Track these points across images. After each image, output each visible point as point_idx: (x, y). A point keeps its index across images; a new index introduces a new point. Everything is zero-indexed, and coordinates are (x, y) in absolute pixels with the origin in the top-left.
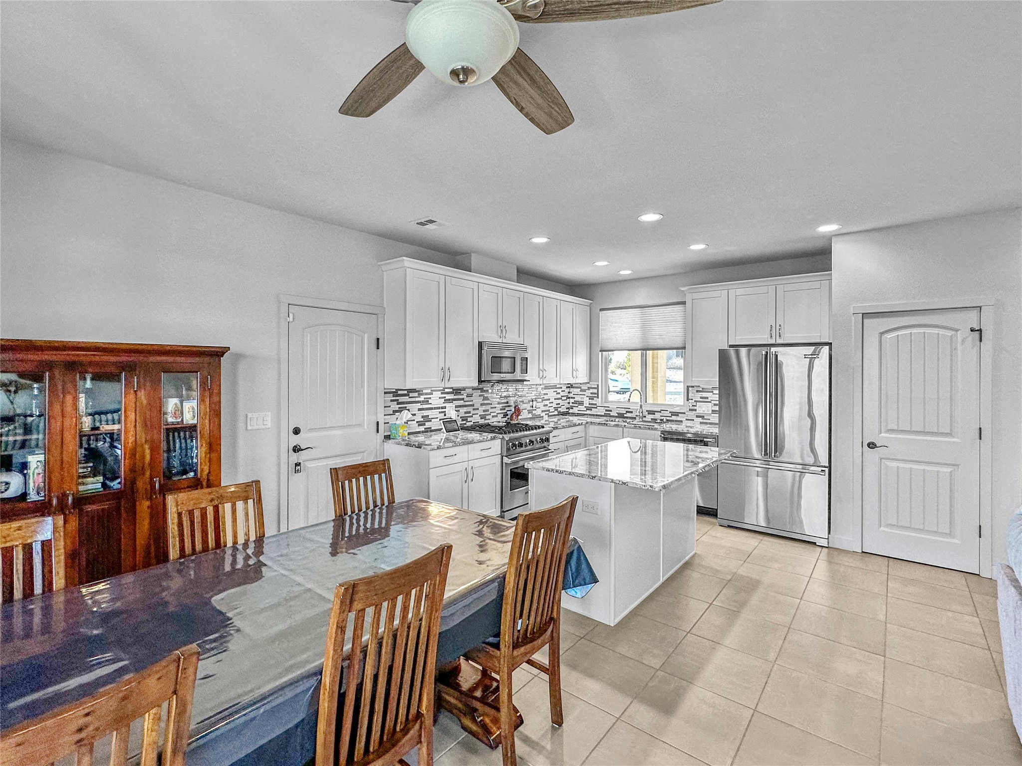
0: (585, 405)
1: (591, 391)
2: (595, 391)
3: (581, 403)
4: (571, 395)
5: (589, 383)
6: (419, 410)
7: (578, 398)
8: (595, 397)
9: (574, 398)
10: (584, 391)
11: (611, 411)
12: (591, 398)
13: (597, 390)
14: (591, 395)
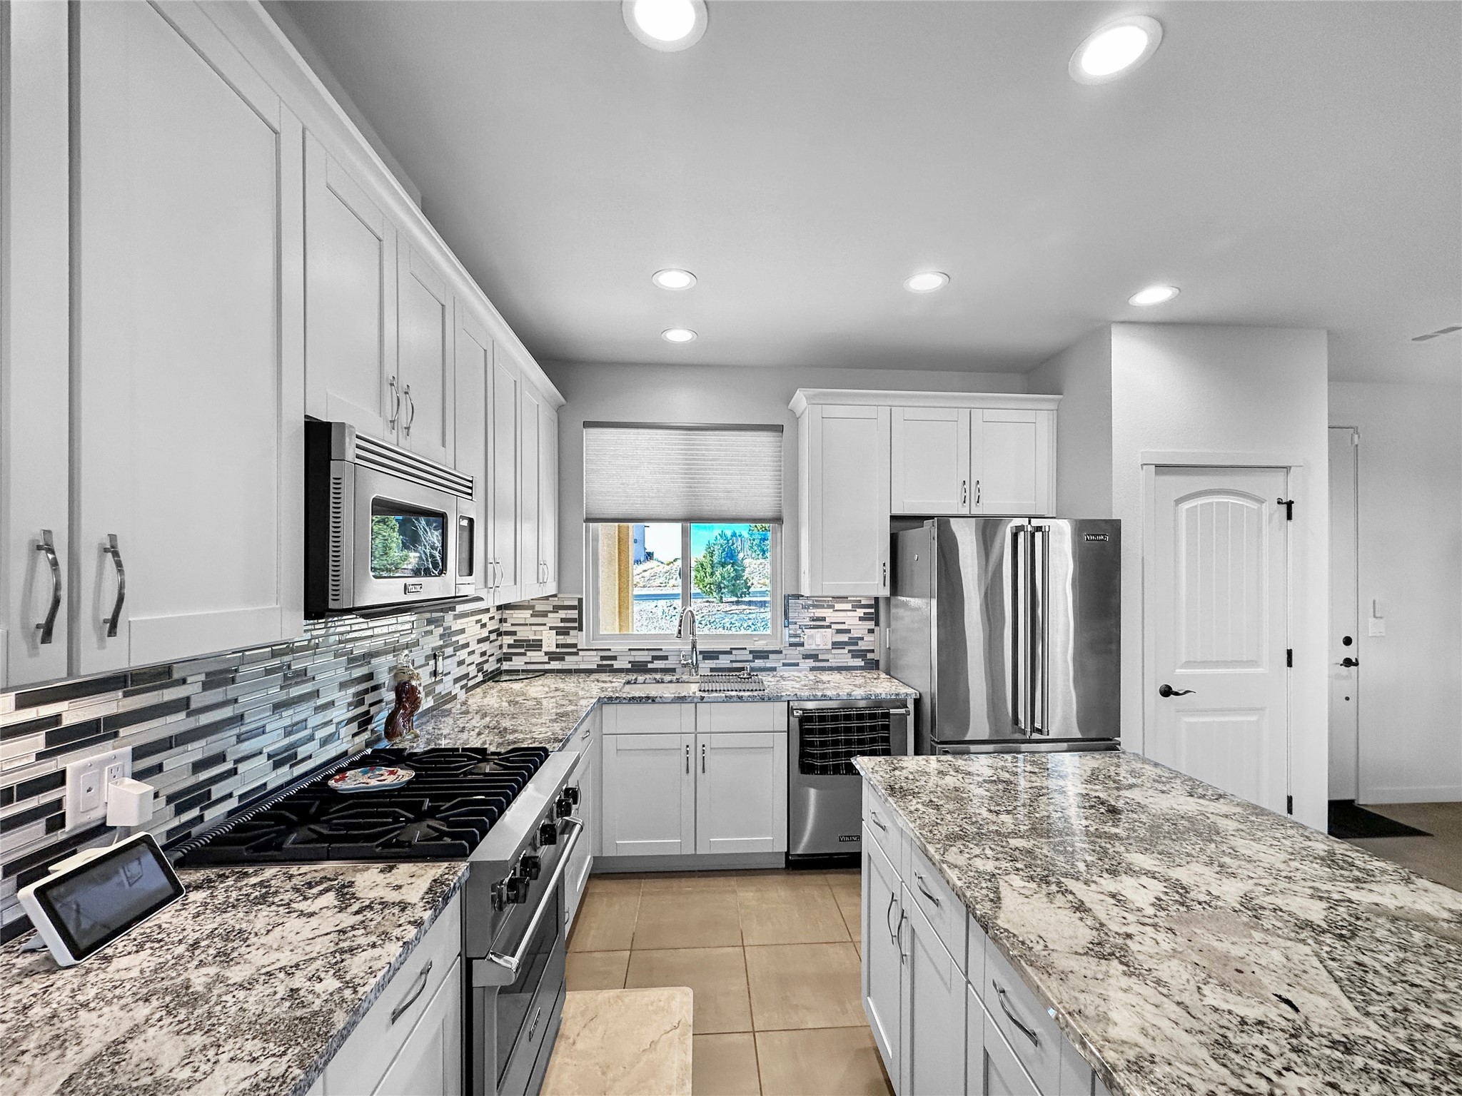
0: (545, 649)
1: (562, 614)
2: (574, 614)
3: (536, 645)
4: (506, 627)
5: (555, 596)
7: (524, 633)
8: (574, 628)
9: (514, 633)
10: (544, 614)
11: (614, 658)
12: (562, 632)
13: (577, 612)
14: (562, 625)
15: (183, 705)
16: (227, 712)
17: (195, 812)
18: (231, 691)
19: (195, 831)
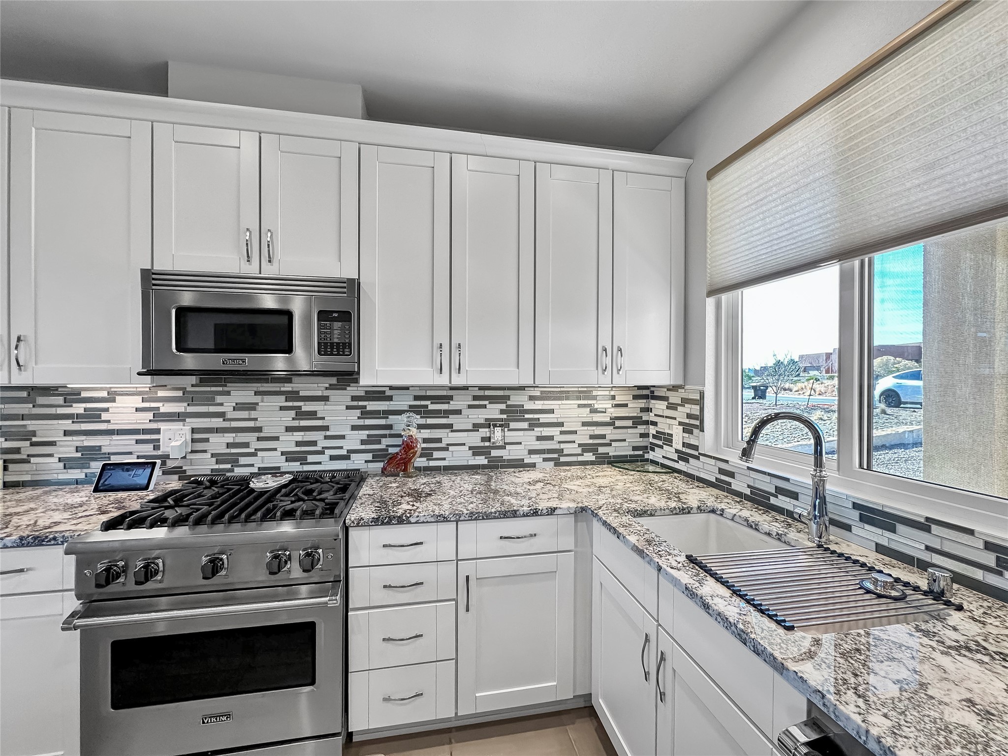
0: (675, 445)
1: (688, 408)
2: (695, 409)
3: (669, 440)
4: (651, 417)
6: (66, 433)
7: (663, 426)
8: (696, 427)
9: (655, 424)
10: (675, 407)
11: (733, 476)
12: (688, 429)
13: (698, 407)
14: (687, 421)
15: (222, 415)
16: (251, 424)
17: (229, 466)
18: (253, 414)
19: (228, 474)
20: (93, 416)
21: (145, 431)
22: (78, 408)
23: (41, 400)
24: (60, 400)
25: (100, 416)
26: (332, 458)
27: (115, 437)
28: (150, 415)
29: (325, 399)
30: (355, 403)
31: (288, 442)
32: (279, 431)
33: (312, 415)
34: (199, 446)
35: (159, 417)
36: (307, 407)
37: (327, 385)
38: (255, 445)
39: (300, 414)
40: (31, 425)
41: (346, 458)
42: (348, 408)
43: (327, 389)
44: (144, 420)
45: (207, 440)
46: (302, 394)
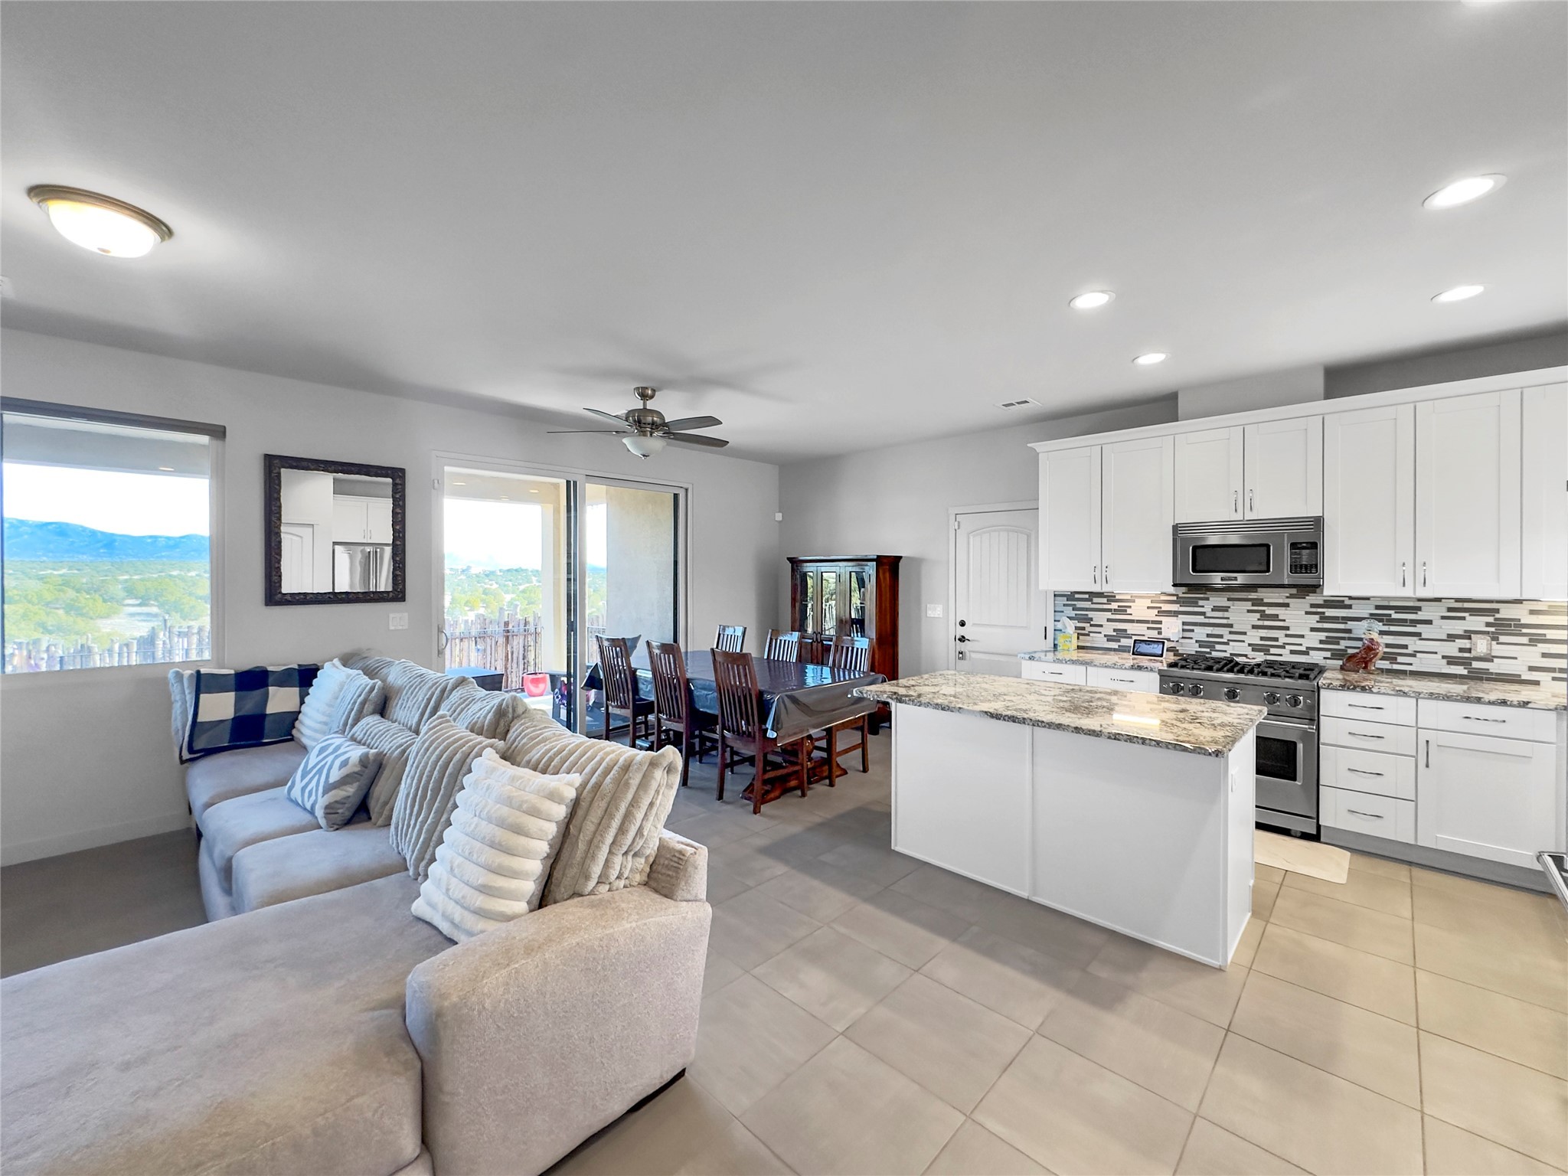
6: (1108, 620)
15: (1203, 614)
16: (1224, 621)
17: (1208, 650)
18: (1226, 614)
19: (1207, 655)
20: (1122, 610)
21: (1154, 622)
22: (1114, 606)
23: (1095, 600)
24: (1105, 600)
25: (1126, 611)
26: (1292, 652)
27: (1135, 624)
28: (1156, 612)
29: (1287, 605)
30: (1314, 610)
31: (1254, 637)
32: (1247, 628)
33: (1275, 617)
34: (1187, 634)
35: (1161, 613)
36: (1269, 611)
37: (1288, 595)
38: (1227, 637)
39: (1264, 616)
40: (1091, 614)
41: (1306, 653)
42: (1307, 613)
43: (1287, 597)
44: (1152, 615)
45: (1193, 631)
46: (1265, 601)
